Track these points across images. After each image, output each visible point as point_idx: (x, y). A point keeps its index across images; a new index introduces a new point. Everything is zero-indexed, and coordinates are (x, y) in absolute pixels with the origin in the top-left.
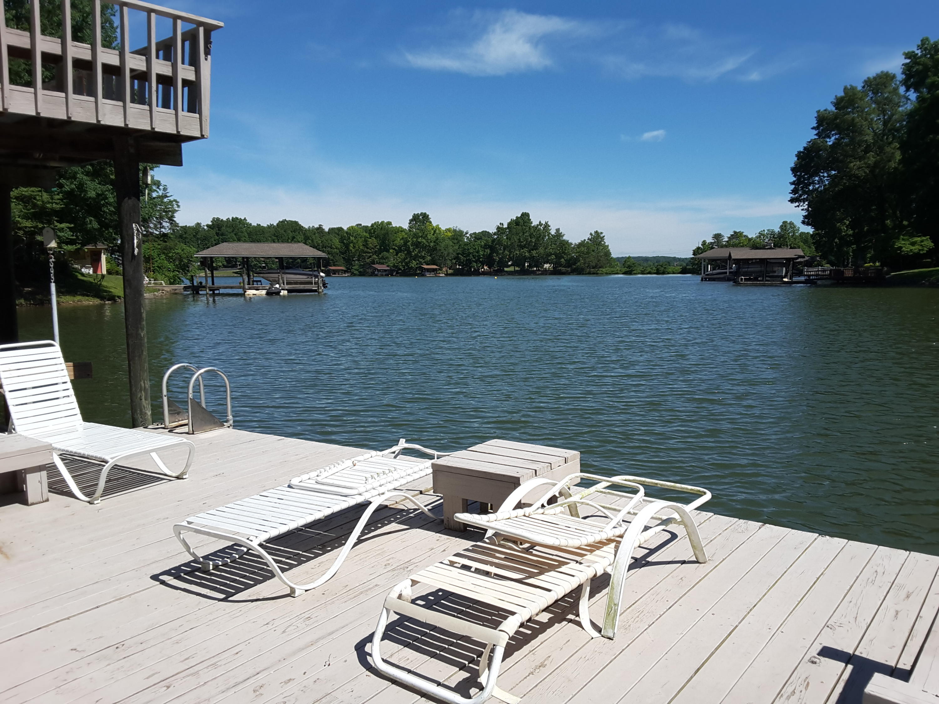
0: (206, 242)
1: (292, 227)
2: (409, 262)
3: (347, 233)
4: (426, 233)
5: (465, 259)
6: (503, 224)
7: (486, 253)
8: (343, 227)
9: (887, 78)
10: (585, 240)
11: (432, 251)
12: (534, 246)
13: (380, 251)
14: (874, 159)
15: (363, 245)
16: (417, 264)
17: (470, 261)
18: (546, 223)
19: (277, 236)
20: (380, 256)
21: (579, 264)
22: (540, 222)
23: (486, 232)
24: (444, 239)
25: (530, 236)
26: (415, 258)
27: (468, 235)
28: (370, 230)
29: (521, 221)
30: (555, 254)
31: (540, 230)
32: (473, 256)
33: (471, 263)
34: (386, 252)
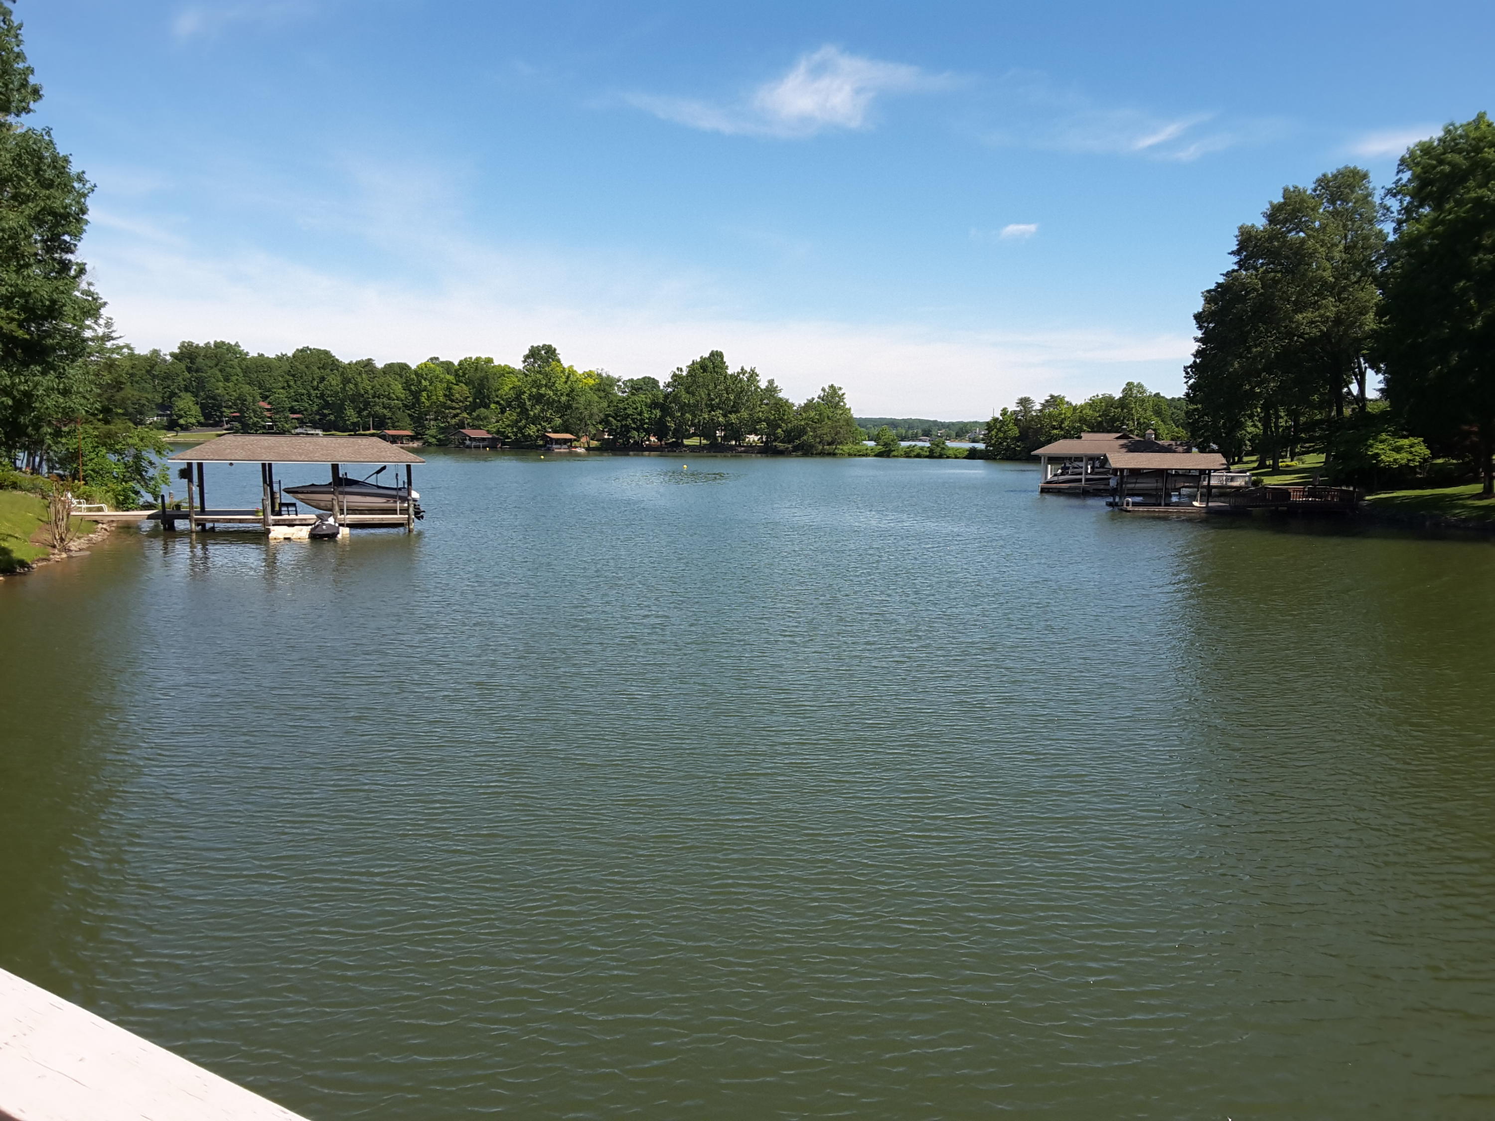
0: (169, 382)
1: (320, 360)
2: (525, 427)
3: (416, 373)
4: (553, 380)
5: (619, 424)
6: (681, 370)
7: (653, 416)
8: (409, 364)
9: (1354, 177)
10: (813, 399)
11: (564, 409)
12: (733, 406)
13: (473, 407)
14: (1334, 309)
15: (445, 395)
16: (538, 431)
17: (627, 429)
18: (753, 371)
19: (293, 376)
20: (475, 414)
21: (805, 438)
22: (742, 369)
23: (649, 378)
24: (582, 390)
25: (726, 389)
26: (535, 420)
27: (620, 383)
28: (456, 371)
29: (710, 365)
30: (767, 420)
31: (741, 381)
32: (633, 419)
33: (628, 432)
34: (485, 407)
